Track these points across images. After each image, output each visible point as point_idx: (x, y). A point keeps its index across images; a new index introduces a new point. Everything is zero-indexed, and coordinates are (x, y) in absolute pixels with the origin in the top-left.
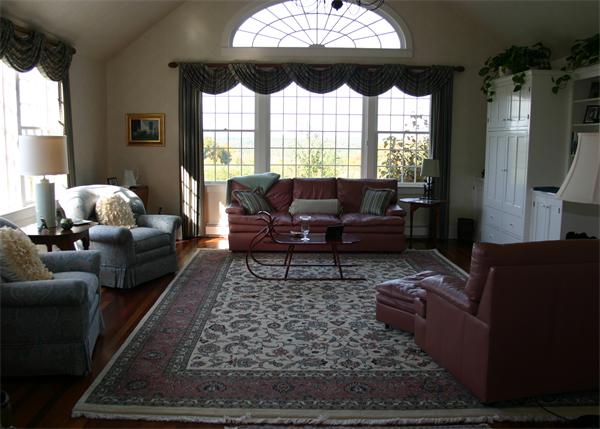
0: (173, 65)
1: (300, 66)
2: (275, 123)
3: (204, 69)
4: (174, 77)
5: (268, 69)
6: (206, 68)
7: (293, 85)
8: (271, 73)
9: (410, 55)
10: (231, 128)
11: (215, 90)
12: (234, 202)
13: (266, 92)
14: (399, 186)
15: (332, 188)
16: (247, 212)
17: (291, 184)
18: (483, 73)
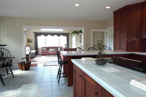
0: (34, 33)
1: (50, 33)
4: (34, 34)
5: (46, 33)
6: (38, 33)
9: (63, 32)
11: (39, 36)
12: (42, 49)
13: (46, 36)
14: (63, 47)
15: (54, 48)
16: (44, 50)
17: (49, 47)
18: (72, 34)
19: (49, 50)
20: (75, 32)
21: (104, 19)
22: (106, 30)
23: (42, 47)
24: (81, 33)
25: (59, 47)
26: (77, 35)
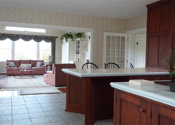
1: (22, 35)
5: (15, 36)
7: (21, 39)
9: (46, 34)
12: (7, 65)
13: (14, 41)
14: (44, 61)
15: (30, 62)
16: (10, 67)
17: (21, 61)
18: (61, 38)
19: (21, 66)
20: (68, 36)
21: (126, 15)
22: (127, 34)
23: (7, 60)
24: (79, 37)
25: (39, 61)
26: (72, 40)
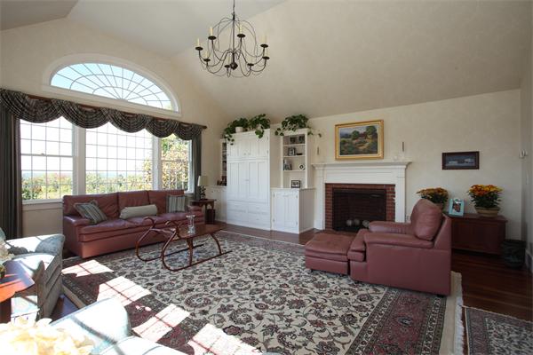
1: (115, 111)
2: (90, 151)
3: (24, 98)
5: (89, 110)
6: (27, 97)
7: (109, 123)
8: (91, 113)
10: (47, 154)
15: (146, 197)
17: (117, 197)
19: (123, 216)
23: (67, 198)
